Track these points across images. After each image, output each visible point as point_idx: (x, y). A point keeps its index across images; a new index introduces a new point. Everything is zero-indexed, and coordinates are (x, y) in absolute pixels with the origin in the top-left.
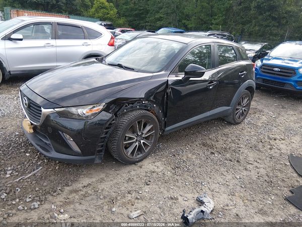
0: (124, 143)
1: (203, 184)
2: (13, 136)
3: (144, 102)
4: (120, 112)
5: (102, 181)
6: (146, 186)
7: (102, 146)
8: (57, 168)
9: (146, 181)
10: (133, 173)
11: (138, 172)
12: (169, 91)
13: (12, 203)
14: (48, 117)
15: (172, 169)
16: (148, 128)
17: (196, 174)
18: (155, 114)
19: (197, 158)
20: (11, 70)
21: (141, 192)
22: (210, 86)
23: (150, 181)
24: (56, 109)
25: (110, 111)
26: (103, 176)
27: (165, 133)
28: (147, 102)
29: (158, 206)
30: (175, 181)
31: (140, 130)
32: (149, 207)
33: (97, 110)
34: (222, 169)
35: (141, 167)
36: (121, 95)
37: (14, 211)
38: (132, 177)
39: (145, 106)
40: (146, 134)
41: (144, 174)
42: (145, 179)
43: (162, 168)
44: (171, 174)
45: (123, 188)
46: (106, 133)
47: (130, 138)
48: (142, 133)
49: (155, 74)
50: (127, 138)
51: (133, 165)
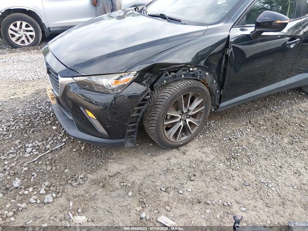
0: (165, 123)
1: (270, 186)
2: (43, 104)
3: (191, 69)
4: (157, 84)
5: (134, 169)
6: (190, 183)
7: (134, 127)
8: (83, 148)
9: (190, 174)
10: (173, 161)
11: (180, 160)
12: (229, 51)
13: (24, 194)
14: (67, 88)
15: (227, 159)
16: (196, 103)
17: (259, 169)
18: (206, 85)
19: (262, 145)
20: (50, 26)
21: (181, 192)
22: (291, 44)
23: (195, 175)
24: (75, 78)
25: (144, 82)
26: (135, 162)
27: (219, 110)
28: (195, 69)
29: (203, 216)
30: (229, 178)
31: (186, 106)
32: (190, 216)
33: (126, 80)
34: (298, 164)
35: (184, 153)
36: (158, 60)
37: (24, 205)
38: (172, 167)
39: (193, 75)
40: (193, 111)
41: (188, 164)
42: (188, 171)
43: (212, 157)
44: (225, 167)
45: (159, 183)
46: (139, 111)
47: (173, 117)
48: (189, 111)
49: (210, 27)
50: (168, 117)
51: (175, 150)
